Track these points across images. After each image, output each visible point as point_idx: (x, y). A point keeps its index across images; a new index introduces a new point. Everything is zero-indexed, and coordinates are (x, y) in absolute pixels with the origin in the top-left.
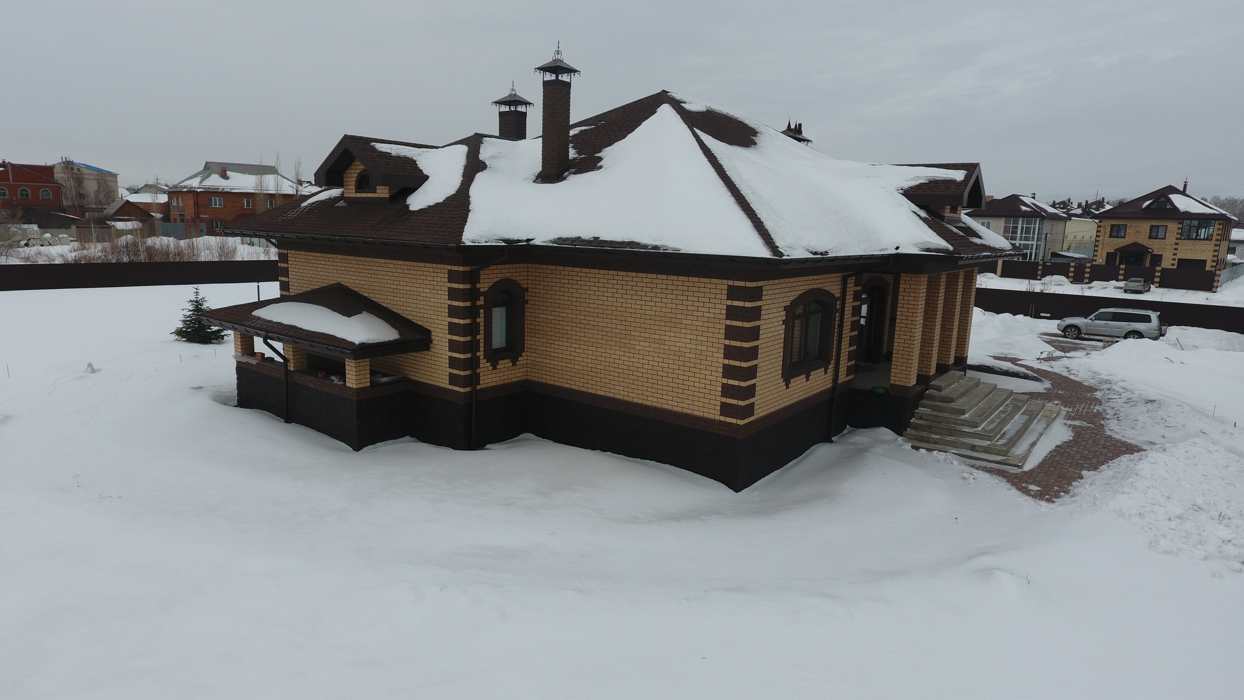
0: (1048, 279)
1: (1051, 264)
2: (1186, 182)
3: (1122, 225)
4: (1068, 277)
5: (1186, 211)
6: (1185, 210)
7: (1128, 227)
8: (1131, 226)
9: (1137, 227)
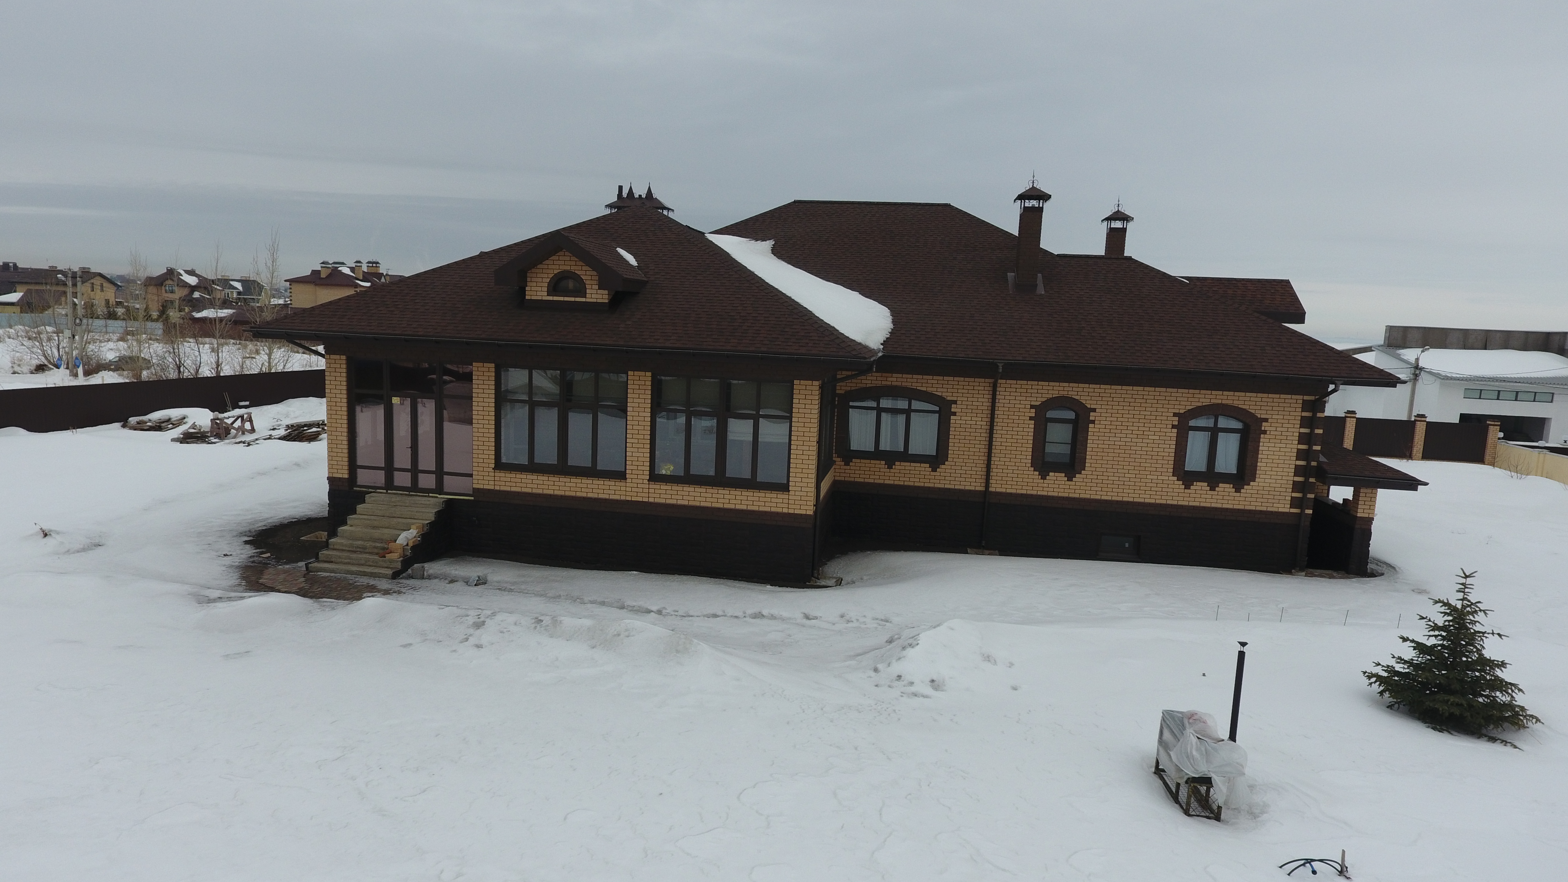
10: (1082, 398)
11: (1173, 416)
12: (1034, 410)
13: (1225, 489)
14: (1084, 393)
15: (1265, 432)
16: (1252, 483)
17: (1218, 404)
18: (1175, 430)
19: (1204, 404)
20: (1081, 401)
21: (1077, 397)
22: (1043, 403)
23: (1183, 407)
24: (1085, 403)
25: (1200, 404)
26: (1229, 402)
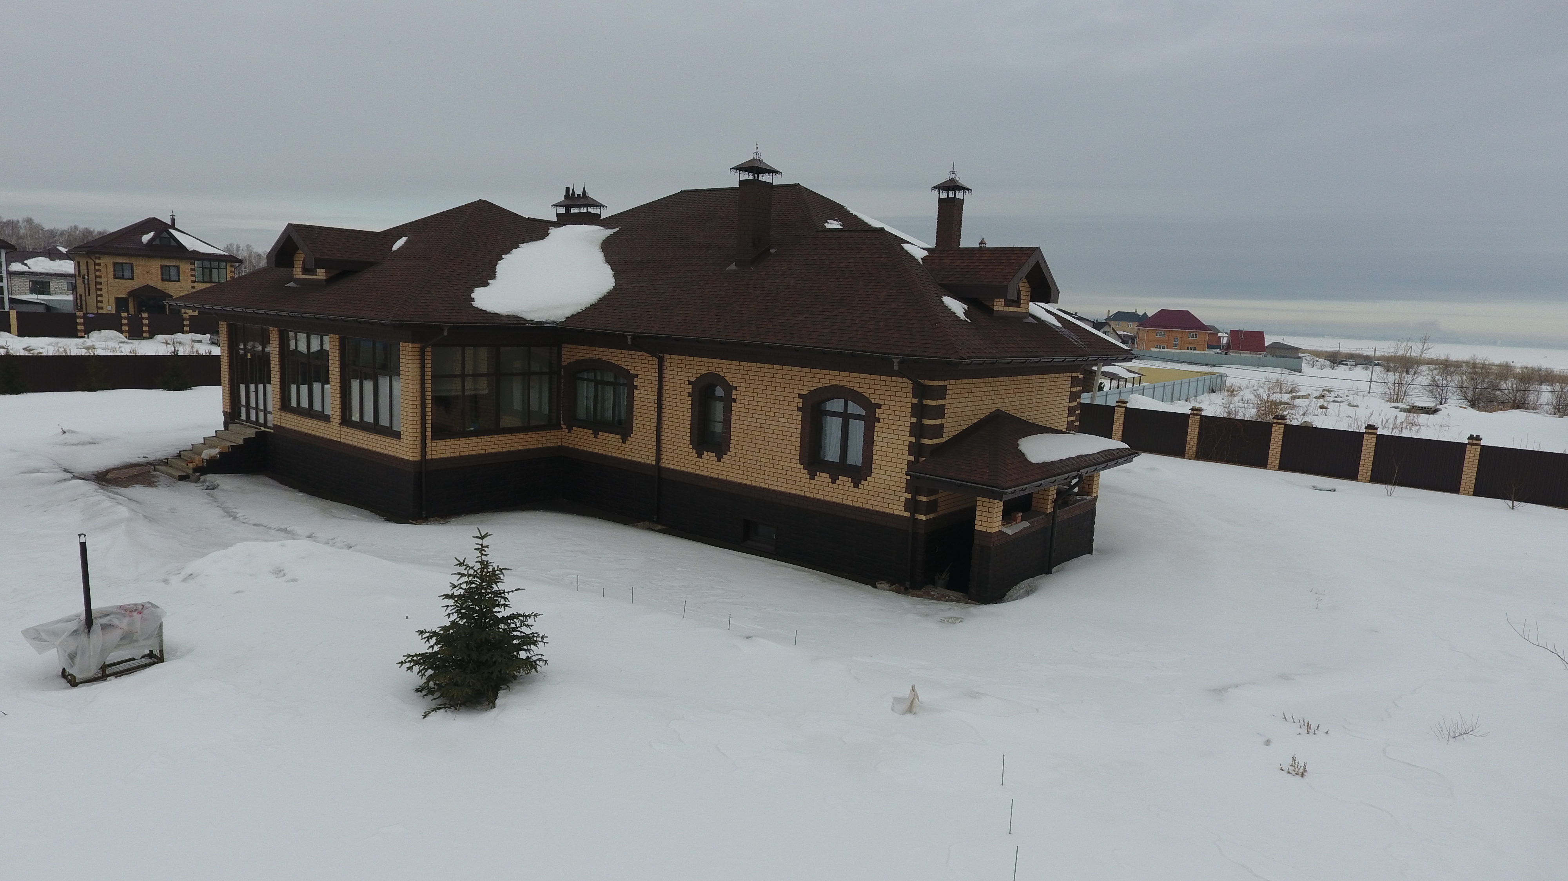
0: (95, 335)
1: (93, 316)
2: (173, 216)
3: (126, 263)
4: (121, 332)
5: (194, 250)
6: (192, 249)
7: (134, 267)
8: (138, 266)
9: (145, 267)
10: (727, 375)
11: (798, 398)
12: (690, 386)
13: (845, 481)
14: (729, 369)
15: (878, 420)
16: (868, 478)
17: (836, 386)
18: (800, 413)
19: (824, 385)
20: (725, 378)
21: (722, 374)
22: (697, 378)
23: (806, 388)
24: (728, 380)
25: (820, 385)
26: (846, 384)
